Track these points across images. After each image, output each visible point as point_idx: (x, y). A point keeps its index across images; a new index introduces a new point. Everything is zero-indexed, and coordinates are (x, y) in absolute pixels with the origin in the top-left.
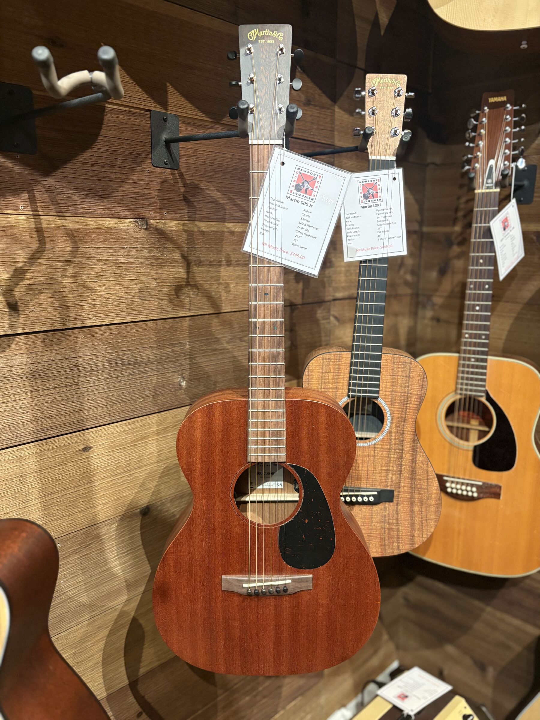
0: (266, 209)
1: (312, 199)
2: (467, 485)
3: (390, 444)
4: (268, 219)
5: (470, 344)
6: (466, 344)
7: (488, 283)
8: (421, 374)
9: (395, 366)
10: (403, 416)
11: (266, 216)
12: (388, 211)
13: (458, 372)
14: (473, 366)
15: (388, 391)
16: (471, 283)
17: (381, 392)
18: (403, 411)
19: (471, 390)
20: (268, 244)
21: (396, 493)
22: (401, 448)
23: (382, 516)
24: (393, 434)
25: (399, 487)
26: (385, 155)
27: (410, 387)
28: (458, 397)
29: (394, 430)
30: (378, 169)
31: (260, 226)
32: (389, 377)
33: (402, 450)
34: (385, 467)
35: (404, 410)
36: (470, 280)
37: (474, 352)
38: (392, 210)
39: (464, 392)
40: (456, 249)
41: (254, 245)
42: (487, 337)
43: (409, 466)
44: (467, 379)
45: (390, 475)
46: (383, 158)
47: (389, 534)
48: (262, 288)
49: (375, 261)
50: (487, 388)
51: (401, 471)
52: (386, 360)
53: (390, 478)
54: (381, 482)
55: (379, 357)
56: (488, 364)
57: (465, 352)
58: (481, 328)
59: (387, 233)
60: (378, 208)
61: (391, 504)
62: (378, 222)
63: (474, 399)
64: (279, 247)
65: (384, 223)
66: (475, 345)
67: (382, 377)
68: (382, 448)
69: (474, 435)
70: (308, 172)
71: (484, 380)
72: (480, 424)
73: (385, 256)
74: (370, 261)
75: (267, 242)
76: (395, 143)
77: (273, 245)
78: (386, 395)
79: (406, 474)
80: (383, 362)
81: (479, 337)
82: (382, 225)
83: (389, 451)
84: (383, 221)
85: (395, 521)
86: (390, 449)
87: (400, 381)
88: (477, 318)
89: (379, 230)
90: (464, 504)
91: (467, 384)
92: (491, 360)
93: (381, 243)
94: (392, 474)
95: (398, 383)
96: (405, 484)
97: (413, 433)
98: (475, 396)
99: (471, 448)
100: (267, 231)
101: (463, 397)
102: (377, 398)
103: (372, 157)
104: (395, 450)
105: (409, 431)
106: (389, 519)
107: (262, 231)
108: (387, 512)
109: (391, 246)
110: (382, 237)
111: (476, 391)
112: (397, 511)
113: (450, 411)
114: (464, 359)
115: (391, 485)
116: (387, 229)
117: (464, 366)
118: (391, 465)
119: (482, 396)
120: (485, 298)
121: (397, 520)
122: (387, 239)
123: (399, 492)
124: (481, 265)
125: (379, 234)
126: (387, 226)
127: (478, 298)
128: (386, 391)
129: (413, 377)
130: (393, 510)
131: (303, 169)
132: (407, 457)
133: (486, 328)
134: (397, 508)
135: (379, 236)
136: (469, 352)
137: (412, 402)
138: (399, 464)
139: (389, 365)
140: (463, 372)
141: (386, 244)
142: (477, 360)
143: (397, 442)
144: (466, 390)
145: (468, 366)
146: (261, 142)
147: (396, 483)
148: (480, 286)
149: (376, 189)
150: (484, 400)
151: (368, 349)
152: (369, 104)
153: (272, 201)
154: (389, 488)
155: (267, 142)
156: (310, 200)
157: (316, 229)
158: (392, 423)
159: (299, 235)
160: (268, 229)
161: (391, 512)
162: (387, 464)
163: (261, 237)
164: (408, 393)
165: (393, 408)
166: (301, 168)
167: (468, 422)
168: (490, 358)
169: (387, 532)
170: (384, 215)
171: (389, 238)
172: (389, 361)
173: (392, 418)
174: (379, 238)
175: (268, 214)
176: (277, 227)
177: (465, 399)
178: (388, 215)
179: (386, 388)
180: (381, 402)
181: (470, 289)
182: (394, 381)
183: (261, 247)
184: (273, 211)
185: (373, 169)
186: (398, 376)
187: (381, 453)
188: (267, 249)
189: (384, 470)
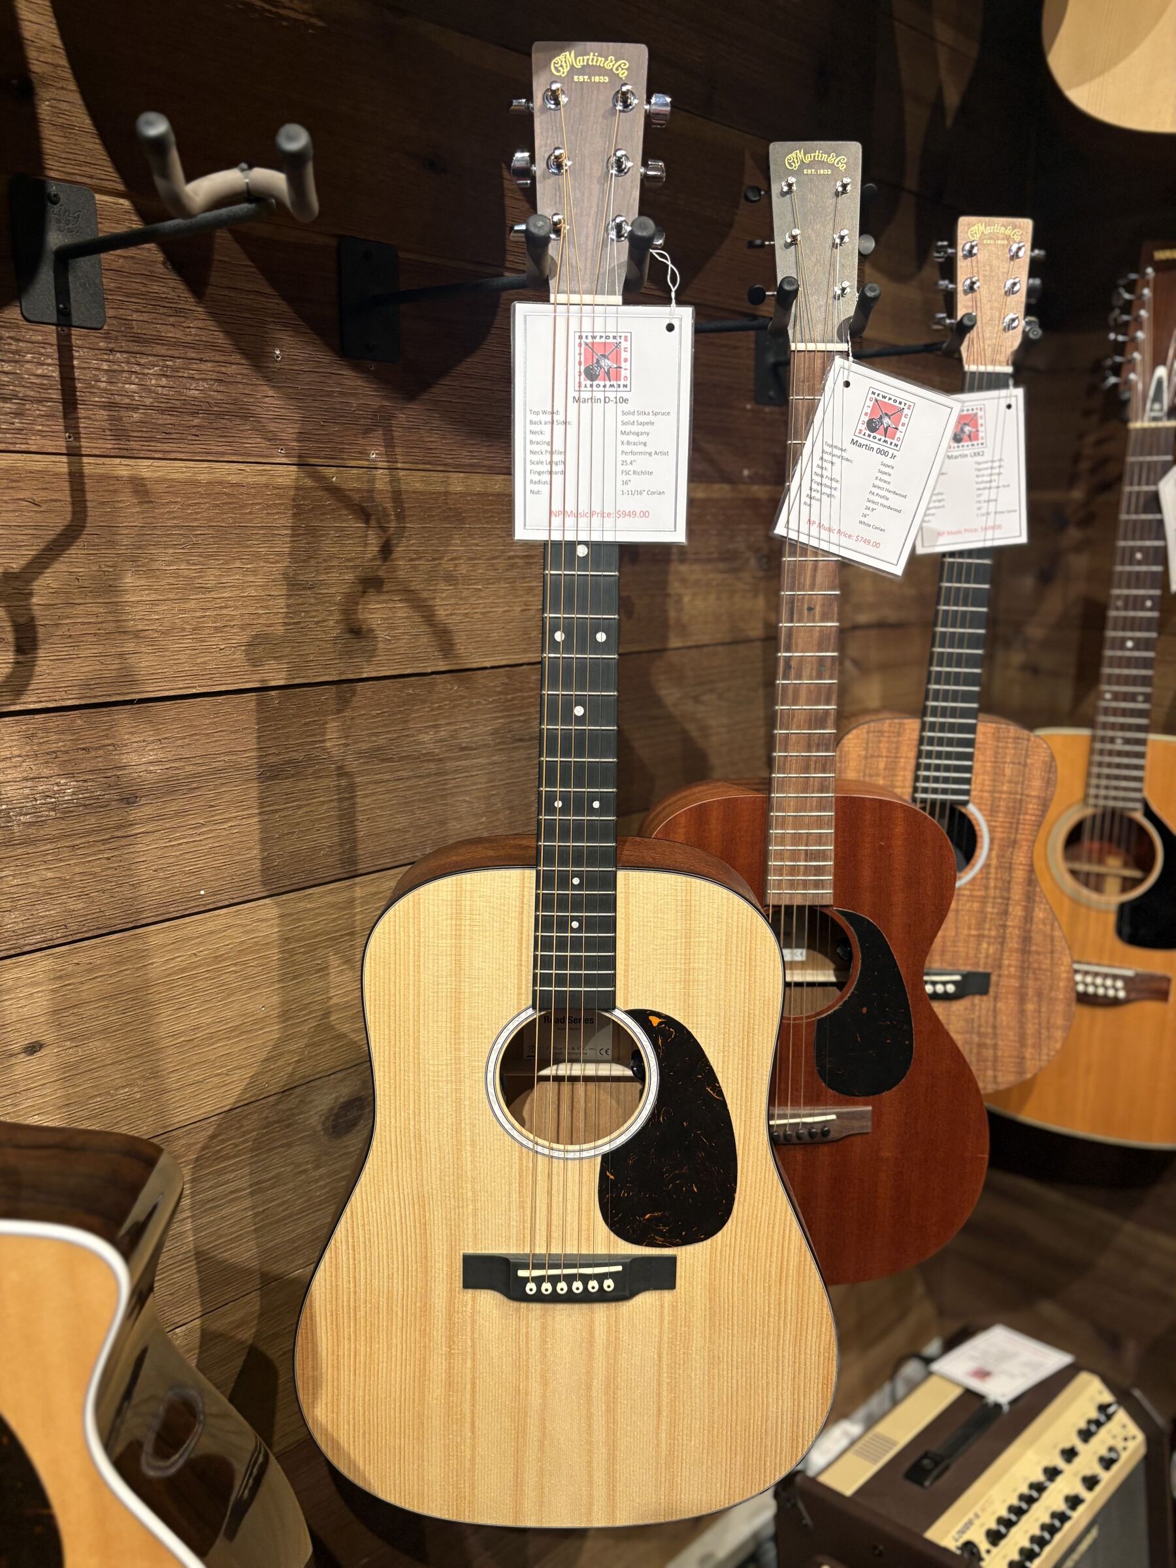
0: (817, 461)
1: (896, 445)
2: (1105, 976)
3: (986, 888)
4: (818, 479)
5: (1116, 712)
6: (1107, 711)
7: (1151, 597)
8: (1046, 759)
9: (1000, 744)
10: (1012, 836)
11: (816, 474)
12: (996, 464)
13: (1090, 763)
14: (1120, 754)
15: (986, 791)
16: (1118, 597)
17: (973, 793)
18: (1011, 828)
19: (1115, 798)
20: (817, 522)
21: (994, 978)
22: (1006, 894)
23: (967, 1021)
24: (993, 870)
25: (1000, 967)
26: (993, 363)
27: (1026, 783)
28: (1089, 811)
29: (994, 862)
30: (981, 388)
31: (805, 490)
32: (989, 764)
33: (1008, 899)
34: (975, 929)
35: (1014, 826)
36: (1116, 592)
37: (1123, 727)
38: (1002, 463)
39: (1101, 802)
40: (1074, 534)
41: (793, 525)
42: (1147, 698)
43: (1020, 928)
44: (1108, 777)
45: (985, 945)
46: (990, 369)
47: (979, 1054)
48: (803, 598)
49: (970, 553)
50: (1146, 794)
51: (1004, 937)
52: (984, 734)
53: (983, 951)
54: (967, 957)
55: (972, 729)
56: (1148, 749)
57: (1105, 726)
58: (1134, 680)
59: (992, 504)
60: (979, 459)
61: (985, 998)
62: (977, 483)
63: (1122, 817)
64: (835, 526)
65: (988, 485)
66: (1124, 713)
67: (977, 766)
68: (971, 896)
69: (1112, 885)
70: (890, 399)
71: (1139, 779)
72: (1126, 865)
73: (988, 544)
74: (961, 554)
75: (815, 518)
76: (1014, 341)
77: (825, 522)
78: (981, 798)
79: (1013, 943)
80: (979, 737)
81: (1132, 697)
82: (984, 489)
83: (984, 900)
84: (987, 482)
85: (990, 1030)
86: (985, 897)
87: (1008, 772)
88: (1130, 663)
89: (979, 499)
90: (1100, 1013)
91: (1107, 787)
92: (1154, 741)
93: (982, 521)
94: (989, 943)
95: (1004, 775)
96: (1011, 962)
97: (1026, 868)
98: (1123, 809)
99: (1113, 908)
100: (817, 500)
101: (1099, 811)
102: (965, 803)
103: (970, 367)
104: (995, 898)
105: (1022, 864)
106: (980, 1026)
107: (808, 500)
108: (977, 1013)
109: (1000, 527)
110: (984, 511)
111: (1124, 799)
112: (995, 1010)
113: (1074, 837)
114: (1103, 740)
115: (986, 964)
116: (993, 497)
117: (1101, 752)
118: (987, 926)
119: (1135, 810)
120: (1146, 624)
121: (994, 1027)
122: (993, 514)
123: (999, 976)
124: (1139, 563)
125: (979, 505)
126: (994, 491)
127: (1133, 624)
128: (982, 791)
129: (1032, 764)
130: (988, 1010)
131: (881, 393)
132: (1017, 911)
133: (1145, 681)
134: (995, 1006)
135: (979, 509)
136: (1113, 726)
137: (1030, 811)
138: (1000, 926)
139: (989, 742)
140: (1100, 764)
141: (990, 523)
142: (1127, 741)
143: (999, 884)
144: (1106, 798)
145: (1111, 753)
146: (811, 347)
147: (995, 960)
148: (1138, 603)
149: (976, 425)
150: (1139, 816)
151: (954, 712)
152: (964, 270)
153: (827, 449)
154: (981, 970)
155: (821, 347)
156: (892, 446)
157: (900, 495)
158: (991, 849)
159: (871, 505)
160: (818, 496)
161: (984, 1012)
162: (980, 926)
163: (805, 509)
164: (1022, 794)
165: (995, 821)
166: (877, 392)
167: (1101, 861)
168: (1152, 737)
169: (975, 1050)
170: (989, 472)
171: (996, 513)
172: (990, 735)
173: (992, 840)
174: (979, 512)
175: (819, 471)
176: (833, 492)
177: (1103, 816)
178: (996, 471)
179: (983, 785)
180: (973, 811)
181: (1117, 609)
182: (997, 773)
183: (804, 528)
184: (829, 466)
185: (971, 390)
186: (1005, 763)
187: (969, 905)
188: (814, 530)
189: (974, 936)
